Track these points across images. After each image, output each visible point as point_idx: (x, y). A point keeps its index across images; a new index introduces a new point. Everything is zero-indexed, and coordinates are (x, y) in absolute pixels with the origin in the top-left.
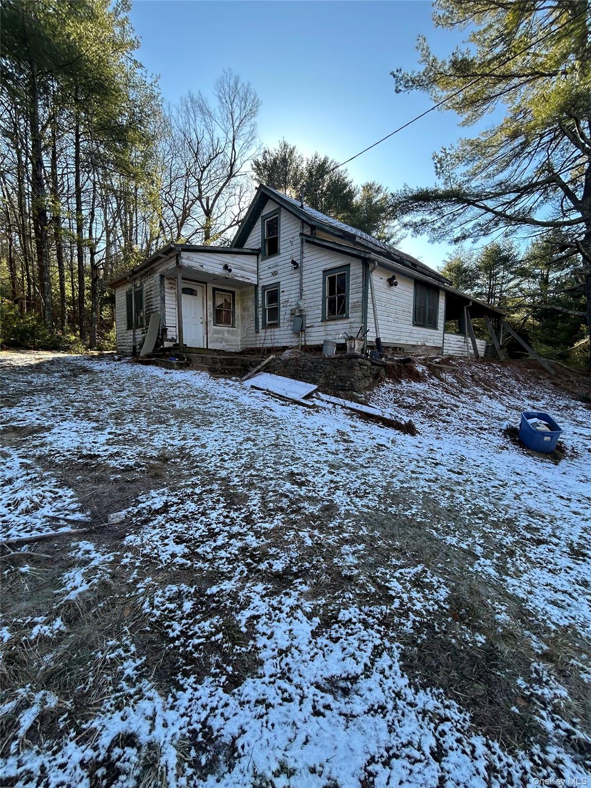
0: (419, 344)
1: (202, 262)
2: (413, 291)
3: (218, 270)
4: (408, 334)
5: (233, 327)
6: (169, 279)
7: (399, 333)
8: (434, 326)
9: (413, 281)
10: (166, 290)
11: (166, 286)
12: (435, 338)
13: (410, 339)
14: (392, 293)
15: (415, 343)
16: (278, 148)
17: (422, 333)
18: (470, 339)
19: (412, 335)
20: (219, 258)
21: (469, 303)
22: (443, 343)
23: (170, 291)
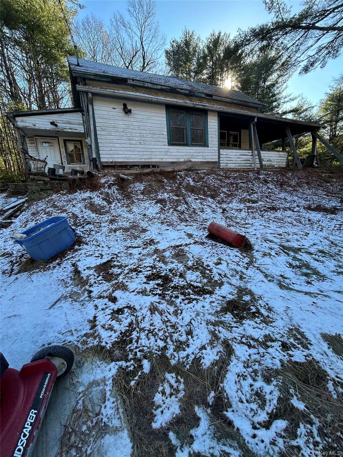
0: (181, 160)
1: (34, 122)
2: (165, 116)
4: (164, 153)
5: (83, 164)
6: (29, 138)
7: (149, 153)
8: (205, 144)
9: (164, 107)
10: (28, 145)
11: (27, 142)
12: (204, 154)
13: (166, 157)
14: (132, 120)
15: (175, 160)
17: (184, 151)
18: (256, 152)
19: (169, 154)
20: (47, 118)
21: (254, 120)
22: (219, 157)
23: (31, 145)
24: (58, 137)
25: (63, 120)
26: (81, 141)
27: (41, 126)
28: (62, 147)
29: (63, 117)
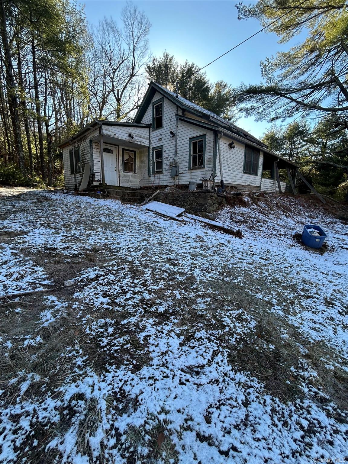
0: (247, 184)
1: (115, 132)
2: (244, 151)
3: (125, 137)
4: (240, 179)
5: (135, 173)
6: (95, 143)
7: (235, 178)
8: (256, 174)
9: (244, 145)
10: (94, 150)
11: (94, 147)
12: (256, 181)
13: (241, 181)
14: (231, 153)
15: (244, 184)
16: (162, 57)
17: (248, 177)
18: (277, 182)
19: (242, 179)
20: (126, 130)
21: (277, 160)
22: (261, 184)
23: (96, 150)
24: (118, 146)
25: (136, 133)
26: (135, 152)
27: (120, 136)
28: (121, 156)
29: (136, 130)
